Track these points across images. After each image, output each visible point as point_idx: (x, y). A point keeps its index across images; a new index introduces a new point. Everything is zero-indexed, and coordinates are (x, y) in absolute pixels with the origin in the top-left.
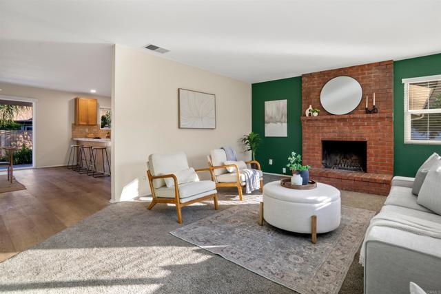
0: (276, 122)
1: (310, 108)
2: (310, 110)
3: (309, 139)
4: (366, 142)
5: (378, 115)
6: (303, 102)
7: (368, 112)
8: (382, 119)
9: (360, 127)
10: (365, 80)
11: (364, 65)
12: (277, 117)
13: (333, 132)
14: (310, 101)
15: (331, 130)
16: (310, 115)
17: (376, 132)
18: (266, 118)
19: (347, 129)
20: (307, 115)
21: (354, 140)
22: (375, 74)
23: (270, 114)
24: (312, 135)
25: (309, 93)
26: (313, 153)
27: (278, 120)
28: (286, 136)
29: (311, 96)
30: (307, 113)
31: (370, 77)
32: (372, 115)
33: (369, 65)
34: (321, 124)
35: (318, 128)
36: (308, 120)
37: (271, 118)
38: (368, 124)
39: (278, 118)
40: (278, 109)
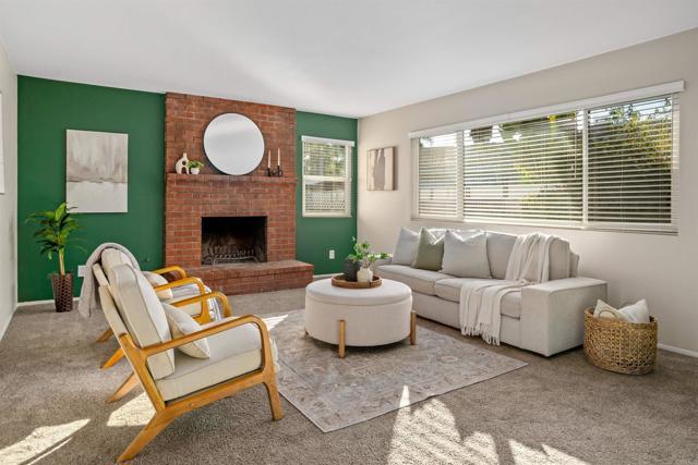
0: (101, 180)
1: (185, 158)
2: (184, 163)
3: (179, 215)
4: (266, 217)
5: (283, 179)
6: (168, 145)
7: (270, 174)
8: (285, 185)
9: (261, 195)
10: (266, 127)
11: (265, 106)
12: (103, 168)
13: (221, 202)
14: (182, 144)
15: (219, 200)
16: (184, 170)
17: (278, 202)
18: (70, 170)
19: (241, 198)
20: (179, 171)
21: (251, 215)
22: (277, 122)
23: (84, 162)
24: (184, 207)
25: (180, 131)
26: (188, 240)
27: (107, 176)
28: (125, 209)
29: (185, 136)
30: (179, 167)
31: (272, 125)
32: (276, 180)
33: (271, 107)
34: (202, 188)
35: (197, 196)
36: (180, 181)
37: (86, 169)
38: (271, 192)
39: (105, 170)
40: (105, 150)
